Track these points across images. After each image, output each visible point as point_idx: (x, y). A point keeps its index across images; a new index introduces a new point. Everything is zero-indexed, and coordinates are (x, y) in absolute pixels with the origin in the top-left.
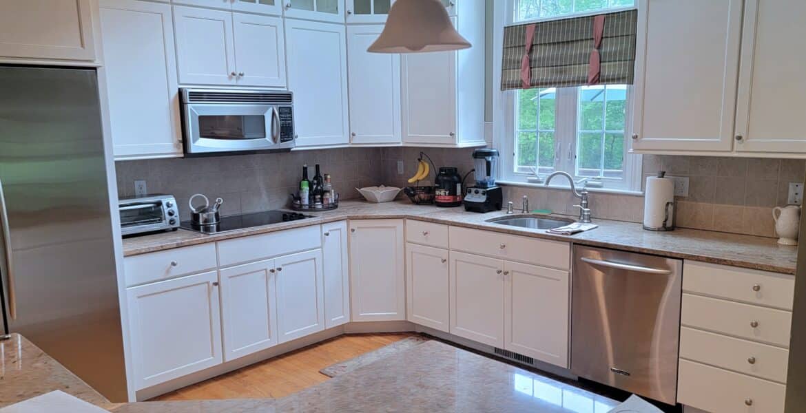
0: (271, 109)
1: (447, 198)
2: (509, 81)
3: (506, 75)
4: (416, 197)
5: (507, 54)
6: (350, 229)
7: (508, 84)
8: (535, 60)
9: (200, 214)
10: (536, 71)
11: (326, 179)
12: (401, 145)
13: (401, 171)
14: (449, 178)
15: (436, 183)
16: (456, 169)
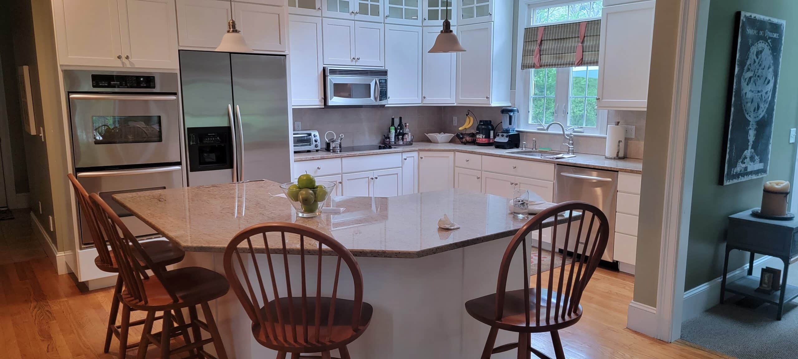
0: (375, 80)
1: (484, 140)
2: (526, 64)
3: (525, 60)
4: (464, 140)
5: (526, 46)
6: (420, 156)
7: (526, 66)
8: (543, 50)
9: (331, 143)
10: (543, 57)
11: (406, 126)
12: (455, 105)
13: (455, 123)
14: (486, 127)
15: (477, 130)
16: (490, 121)
